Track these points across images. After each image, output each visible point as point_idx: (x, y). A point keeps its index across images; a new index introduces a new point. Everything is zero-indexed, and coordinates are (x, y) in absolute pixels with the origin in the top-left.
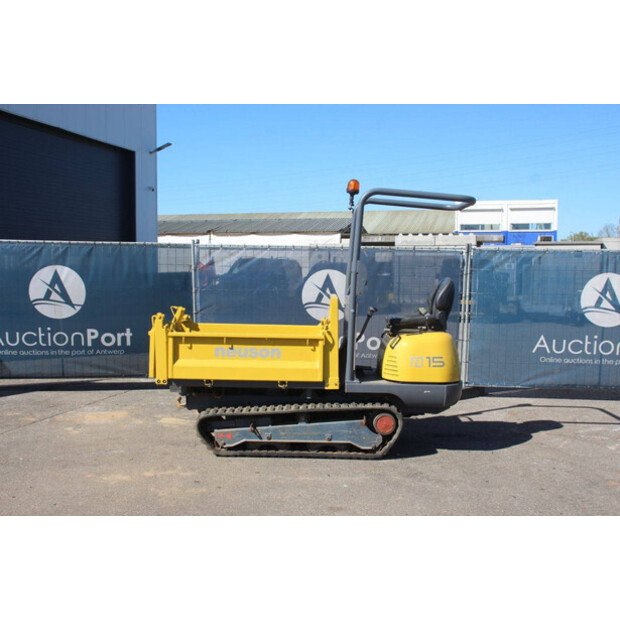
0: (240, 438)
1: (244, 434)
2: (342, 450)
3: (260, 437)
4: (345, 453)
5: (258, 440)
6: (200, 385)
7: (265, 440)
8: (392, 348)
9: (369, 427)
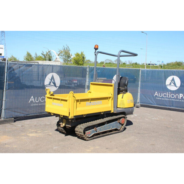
0: (92, 133)
1: (93, 132)
2: (113, 131)
3: (97, 132)
4: (114, 132)
5: (96, 133)
6: (82, 117)
7: (98, 132)
8: (122, 98)
9: (119, 123)
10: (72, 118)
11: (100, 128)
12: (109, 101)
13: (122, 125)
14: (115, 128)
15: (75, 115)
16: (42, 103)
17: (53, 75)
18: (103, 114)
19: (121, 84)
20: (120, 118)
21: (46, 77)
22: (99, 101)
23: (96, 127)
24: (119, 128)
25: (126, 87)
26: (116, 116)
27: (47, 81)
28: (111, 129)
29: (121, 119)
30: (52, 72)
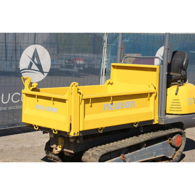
6: (96, 132)
8: (176, 94)
9: (171, 144)
10: (76, 135)
11: (132, 155)
12: (149, 100)
13: (177, 149)
14: (163, 155)
15: (81, 130)
16: (14, 104)
17: (36, 50)
18: (138, 127)
19: (174, 67)
20: (172, 135)
21: (21, 53)
22: (129, 101)
23: (124, 154)
24: (170, 156)
25: (183, 72)
26: (164, 130)
27: (24, 62)
28: (154, 157)
29: (174, 137)
30: (35, 44)
